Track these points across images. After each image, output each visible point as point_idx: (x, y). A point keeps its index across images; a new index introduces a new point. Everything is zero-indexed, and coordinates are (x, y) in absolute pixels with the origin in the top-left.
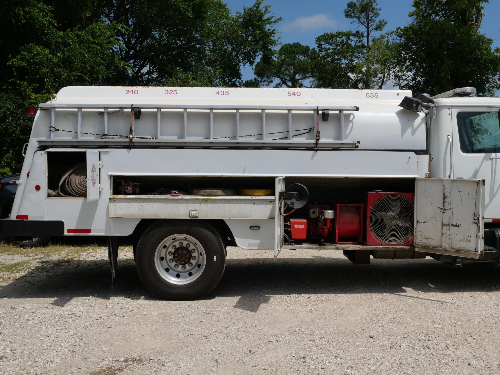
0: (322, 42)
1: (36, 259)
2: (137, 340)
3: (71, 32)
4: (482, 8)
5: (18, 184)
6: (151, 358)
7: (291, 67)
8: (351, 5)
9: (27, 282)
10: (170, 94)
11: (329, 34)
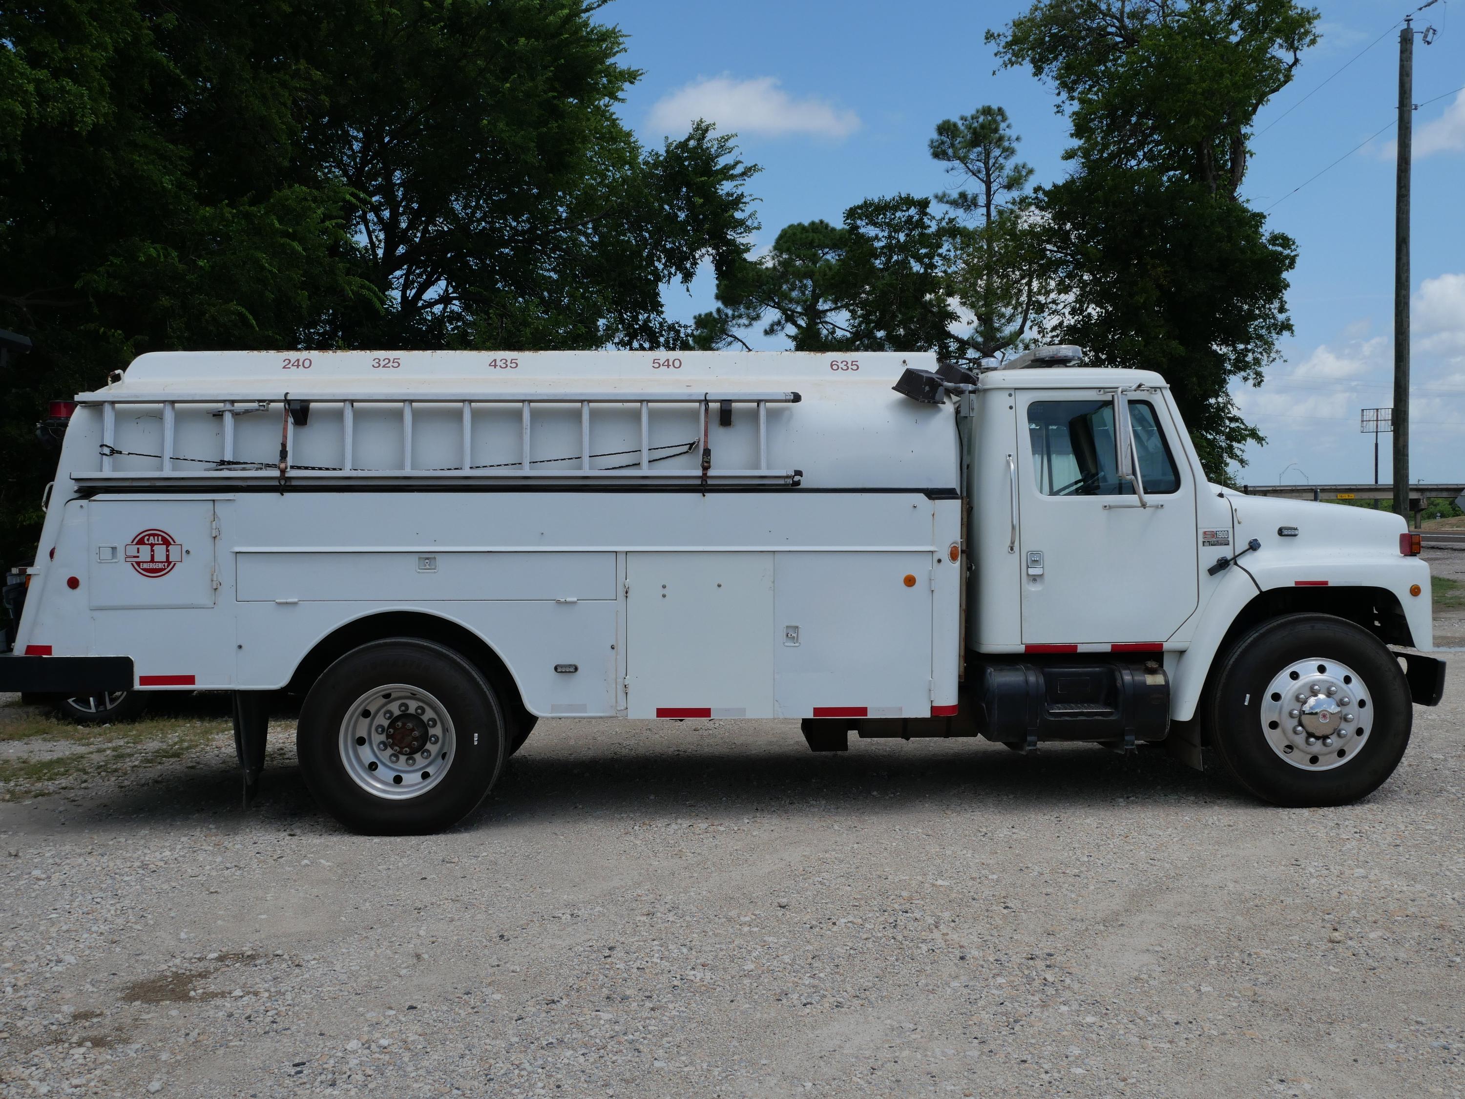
0: (859, 222)
1: (104, 750)
2: (263, 917)
3: (229, 209)
4: (1246, 137)
5: (30, 575)
6: (279, 952)
7: (805, 282)
8: (946, 129)
9: (66, 801)
10: (384, 367)
11: (876, 200)
